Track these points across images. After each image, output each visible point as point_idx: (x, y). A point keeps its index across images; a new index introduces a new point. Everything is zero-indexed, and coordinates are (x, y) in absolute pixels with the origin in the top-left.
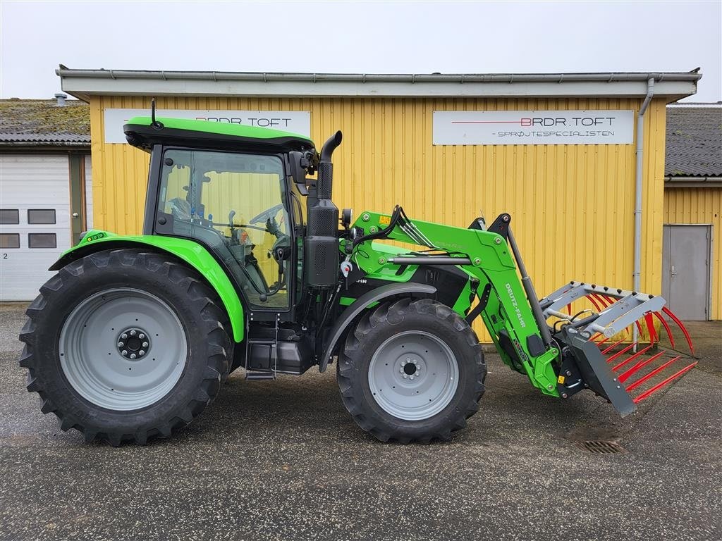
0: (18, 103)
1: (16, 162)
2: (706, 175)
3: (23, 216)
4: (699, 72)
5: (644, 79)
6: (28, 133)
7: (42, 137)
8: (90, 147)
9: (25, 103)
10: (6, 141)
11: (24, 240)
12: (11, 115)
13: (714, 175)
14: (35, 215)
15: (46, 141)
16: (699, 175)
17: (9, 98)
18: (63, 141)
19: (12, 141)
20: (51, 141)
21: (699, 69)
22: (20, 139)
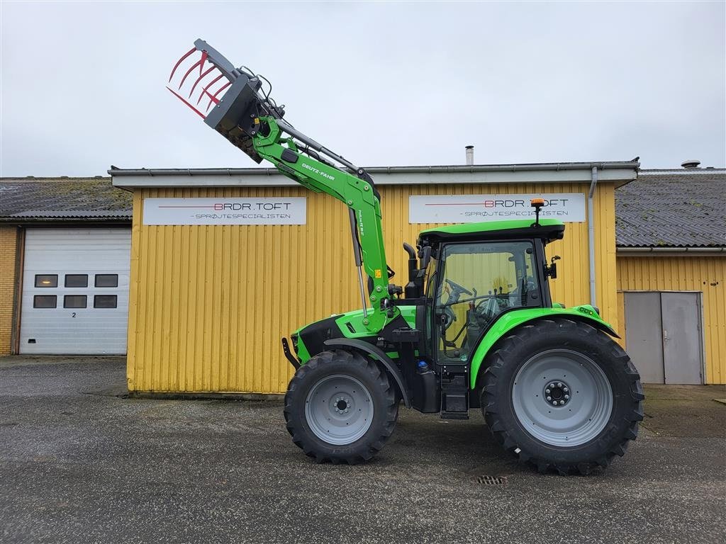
0: (100, 181)
1: (89, 234)
2: (688, 246)
3: (91, 280)
4: (639, 161)
5: (588, 168)
6: (100, 209)
7: (111, 213)
8: (131, 221)
9: (106, 181)
10: (82, 217)
11: (90, 301)
12: (92, 192)
13: (695, 246)
14: (102, 280)
15: (113, 216)
16: (681, 246)
17: (94, 176)
18: (127, 216)
19: (86, 217)
20: (118, 216)
21: (638, 158)
22: (93, 216)
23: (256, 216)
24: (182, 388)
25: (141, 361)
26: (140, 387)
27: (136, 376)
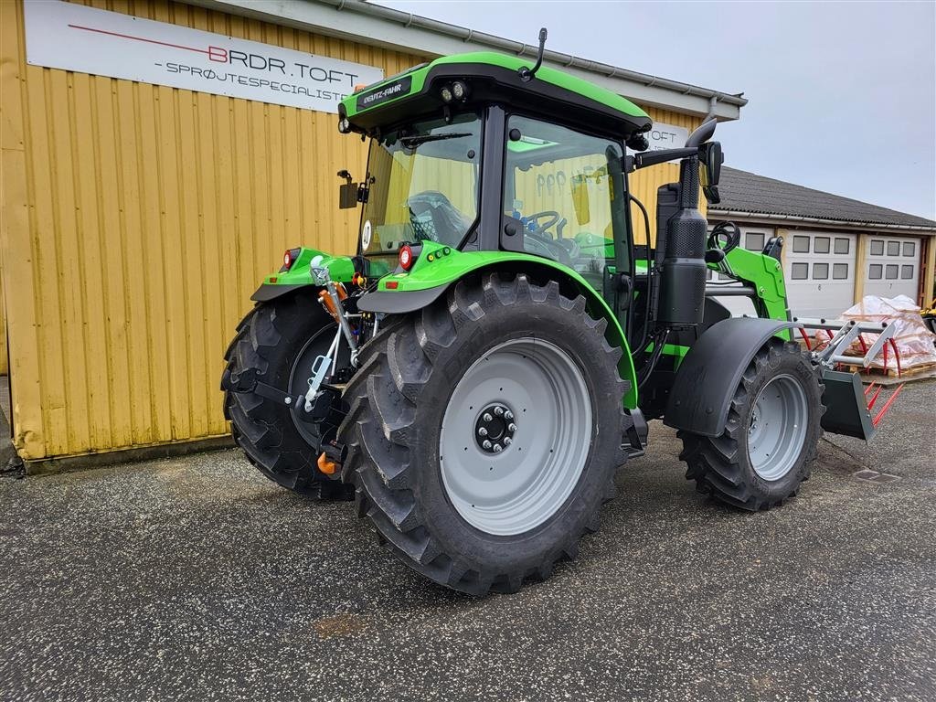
21: (743, 94)
23: (297, 90)
24: (165, 435)
25: (55, 388)
26: (59, 446)
27: (46, 423)
